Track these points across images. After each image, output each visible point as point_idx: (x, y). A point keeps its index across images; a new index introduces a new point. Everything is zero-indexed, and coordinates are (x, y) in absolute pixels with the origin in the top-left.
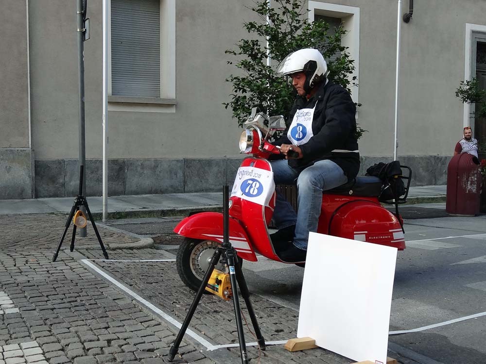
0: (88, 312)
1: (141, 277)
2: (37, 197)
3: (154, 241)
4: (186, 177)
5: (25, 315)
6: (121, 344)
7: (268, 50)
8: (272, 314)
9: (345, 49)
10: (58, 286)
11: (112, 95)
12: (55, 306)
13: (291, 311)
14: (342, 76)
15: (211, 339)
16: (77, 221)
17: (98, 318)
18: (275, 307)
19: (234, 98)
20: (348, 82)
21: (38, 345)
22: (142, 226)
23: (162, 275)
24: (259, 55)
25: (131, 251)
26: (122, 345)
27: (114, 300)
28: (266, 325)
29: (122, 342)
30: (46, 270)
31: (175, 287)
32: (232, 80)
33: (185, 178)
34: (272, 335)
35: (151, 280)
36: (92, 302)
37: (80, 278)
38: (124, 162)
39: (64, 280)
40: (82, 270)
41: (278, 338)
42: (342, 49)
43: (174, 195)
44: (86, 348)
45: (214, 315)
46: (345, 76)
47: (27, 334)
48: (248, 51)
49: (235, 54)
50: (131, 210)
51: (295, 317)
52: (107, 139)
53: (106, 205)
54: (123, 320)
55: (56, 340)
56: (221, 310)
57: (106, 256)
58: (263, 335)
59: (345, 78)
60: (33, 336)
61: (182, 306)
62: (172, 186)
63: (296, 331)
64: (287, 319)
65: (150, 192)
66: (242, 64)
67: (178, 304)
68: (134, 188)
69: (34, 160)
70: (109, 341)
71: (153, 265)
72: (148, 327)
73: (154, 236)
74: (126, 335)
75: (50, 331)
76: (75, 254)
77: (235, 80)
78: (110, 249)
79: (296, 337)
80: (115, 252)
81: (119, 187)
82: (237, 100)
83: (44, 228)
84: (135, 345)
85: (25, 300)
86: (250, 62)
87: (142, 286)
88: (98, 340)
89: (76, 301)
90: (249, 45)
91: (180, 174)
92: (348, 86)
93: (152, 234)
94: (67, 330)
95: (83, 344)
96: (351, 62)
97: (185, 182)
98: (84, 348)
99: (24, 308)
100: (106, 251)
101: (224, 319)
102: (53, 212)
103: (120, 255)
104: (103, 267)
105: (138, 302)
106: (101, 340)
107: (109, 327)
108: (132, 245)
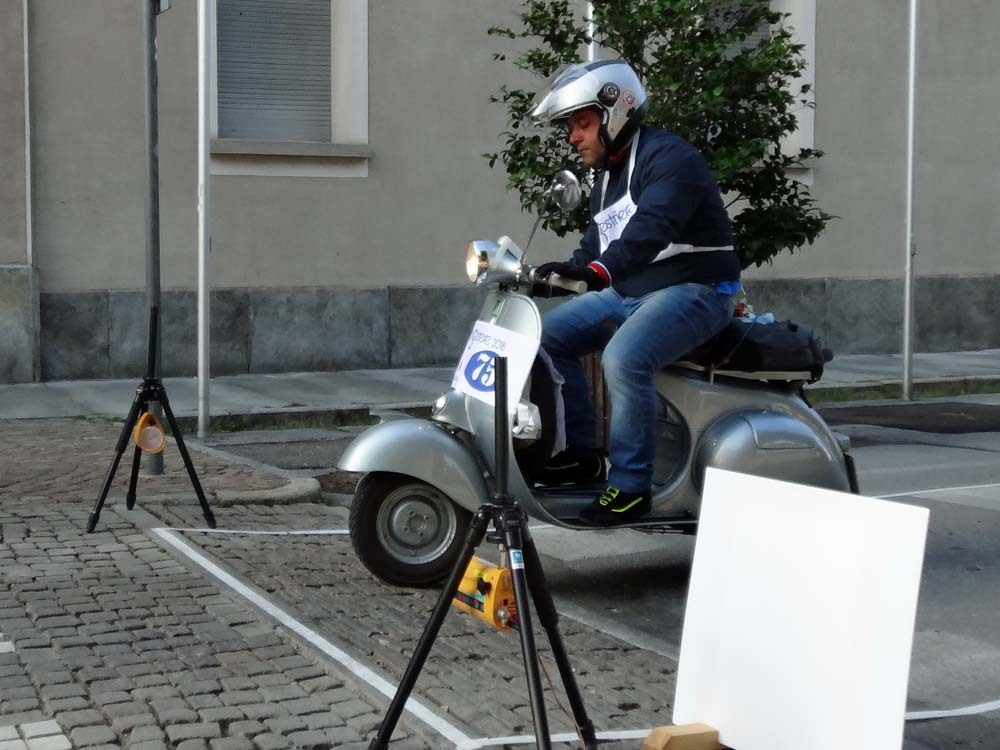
0: (173, 654)
1: (293, 572)
2: (45, 378)
3: (322, 485)
4: (395, 331)
5: (29, 658)
6: (252, 731)
7: (591, 25)
8: (609, 664)
9: (782, 17)
10: (101, 590)
11: (220, 136)
12: (97, 639)
13: (656, 657)
14: (774, 85)
15: (464, 722)
16: (143, 436)
17: (197, 668)
18: (615, 649)
19: (510, 141)
20: (789, 99)
21: (59, 730)
22: (291, 448)
23: (344, 567)
24: (571, 38)
25: (267, 509)
26: (255, 734)
27: (232, 625)
28: (595, 690)
29: (255, 726)
30: (72, 551)
31: (374, 595)
32: (505, 99)
33: (390, 331)
34: (611, 717)
35: (316, 578)
36: (182, 629)
37: (151, 573)
38: (246, 296)
39: (115, 577)
40: (155, 554)
41: (625, 723)
42: (774, 18)
43: (365, 375)
44: (172, 739)
45: (471, 666)
46: (781, 83)
47: (34, 702)
48: (543, 28)
49: (512, 36)
50: (265, 411)
51: (666, 672)
52: (209, 242)
53: (206, 398)
54: (255, 675)
55: (101, 718)
56: (488, 653)
57: (211, 520)
58: (590, 715)
59: (782, 89)
60: (49, 708)
61: (392, 641)
62: (359, 353)
63: (670, 706)
64: (647, 677)
65: (309, 367)
66: (530, 59)
67: (383, 638)
68: (270, 357)
69: (38, 293)
70: (224, 724)
71: (322, 542)
72: (314, 691)
73: (320, 472)
74: (263, 710)
75: (86, 697)
76: (138, 515)
77: (512, 99)
78: (218, 503)
79: (669, 722)
80: (231, 511)
81: (235, 355)
82: (518, 146)
83: (65, 451)
84: (285, 733)
85: (26, 623)
86: (549, 54)
87: (296, 593)
88: (199, 720)
89: (144, 627)
90: (547, 14)
91: (380, 323)
92: (790, 108)
93: (315, 468)
94: (126, 696)
95: (163, 728)
96: (796, 49)
97: (391, 343)
98: (166, 739)
99: (27, 643)
100: (212, 508)
101: (494, 676)
102: (83, 414)
103: (243, 518)
104: (204, 547)
105: (290, 631)
106: (205, 721)
107: (222, 691)
108: (269, 494)
